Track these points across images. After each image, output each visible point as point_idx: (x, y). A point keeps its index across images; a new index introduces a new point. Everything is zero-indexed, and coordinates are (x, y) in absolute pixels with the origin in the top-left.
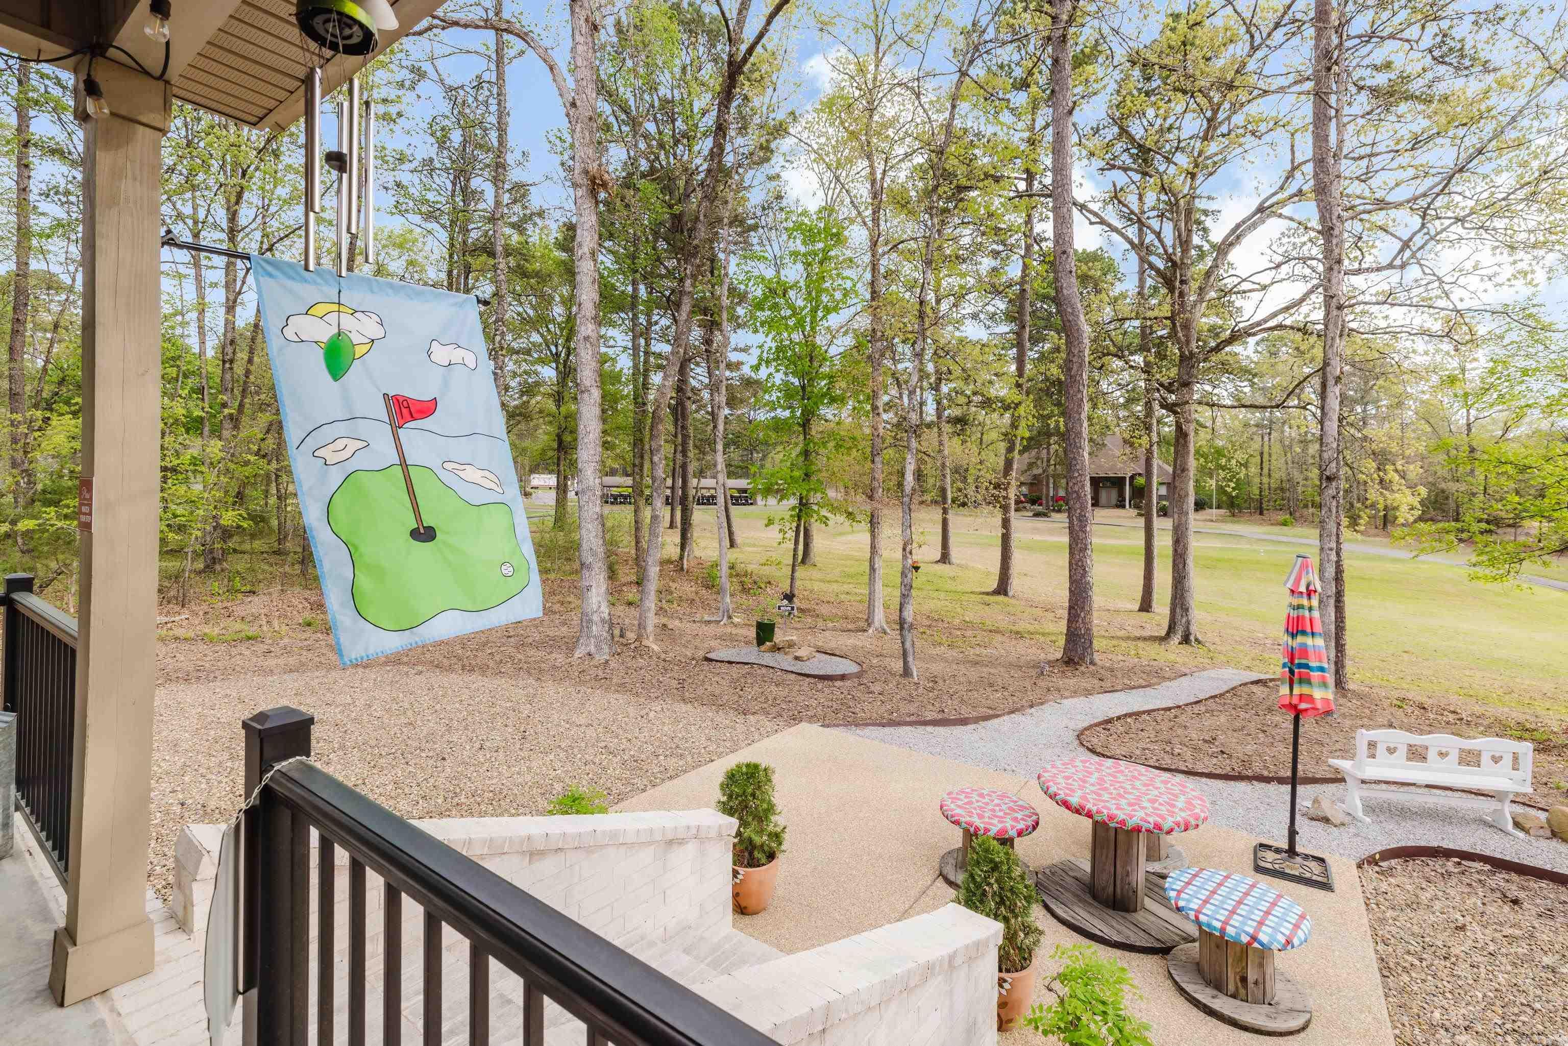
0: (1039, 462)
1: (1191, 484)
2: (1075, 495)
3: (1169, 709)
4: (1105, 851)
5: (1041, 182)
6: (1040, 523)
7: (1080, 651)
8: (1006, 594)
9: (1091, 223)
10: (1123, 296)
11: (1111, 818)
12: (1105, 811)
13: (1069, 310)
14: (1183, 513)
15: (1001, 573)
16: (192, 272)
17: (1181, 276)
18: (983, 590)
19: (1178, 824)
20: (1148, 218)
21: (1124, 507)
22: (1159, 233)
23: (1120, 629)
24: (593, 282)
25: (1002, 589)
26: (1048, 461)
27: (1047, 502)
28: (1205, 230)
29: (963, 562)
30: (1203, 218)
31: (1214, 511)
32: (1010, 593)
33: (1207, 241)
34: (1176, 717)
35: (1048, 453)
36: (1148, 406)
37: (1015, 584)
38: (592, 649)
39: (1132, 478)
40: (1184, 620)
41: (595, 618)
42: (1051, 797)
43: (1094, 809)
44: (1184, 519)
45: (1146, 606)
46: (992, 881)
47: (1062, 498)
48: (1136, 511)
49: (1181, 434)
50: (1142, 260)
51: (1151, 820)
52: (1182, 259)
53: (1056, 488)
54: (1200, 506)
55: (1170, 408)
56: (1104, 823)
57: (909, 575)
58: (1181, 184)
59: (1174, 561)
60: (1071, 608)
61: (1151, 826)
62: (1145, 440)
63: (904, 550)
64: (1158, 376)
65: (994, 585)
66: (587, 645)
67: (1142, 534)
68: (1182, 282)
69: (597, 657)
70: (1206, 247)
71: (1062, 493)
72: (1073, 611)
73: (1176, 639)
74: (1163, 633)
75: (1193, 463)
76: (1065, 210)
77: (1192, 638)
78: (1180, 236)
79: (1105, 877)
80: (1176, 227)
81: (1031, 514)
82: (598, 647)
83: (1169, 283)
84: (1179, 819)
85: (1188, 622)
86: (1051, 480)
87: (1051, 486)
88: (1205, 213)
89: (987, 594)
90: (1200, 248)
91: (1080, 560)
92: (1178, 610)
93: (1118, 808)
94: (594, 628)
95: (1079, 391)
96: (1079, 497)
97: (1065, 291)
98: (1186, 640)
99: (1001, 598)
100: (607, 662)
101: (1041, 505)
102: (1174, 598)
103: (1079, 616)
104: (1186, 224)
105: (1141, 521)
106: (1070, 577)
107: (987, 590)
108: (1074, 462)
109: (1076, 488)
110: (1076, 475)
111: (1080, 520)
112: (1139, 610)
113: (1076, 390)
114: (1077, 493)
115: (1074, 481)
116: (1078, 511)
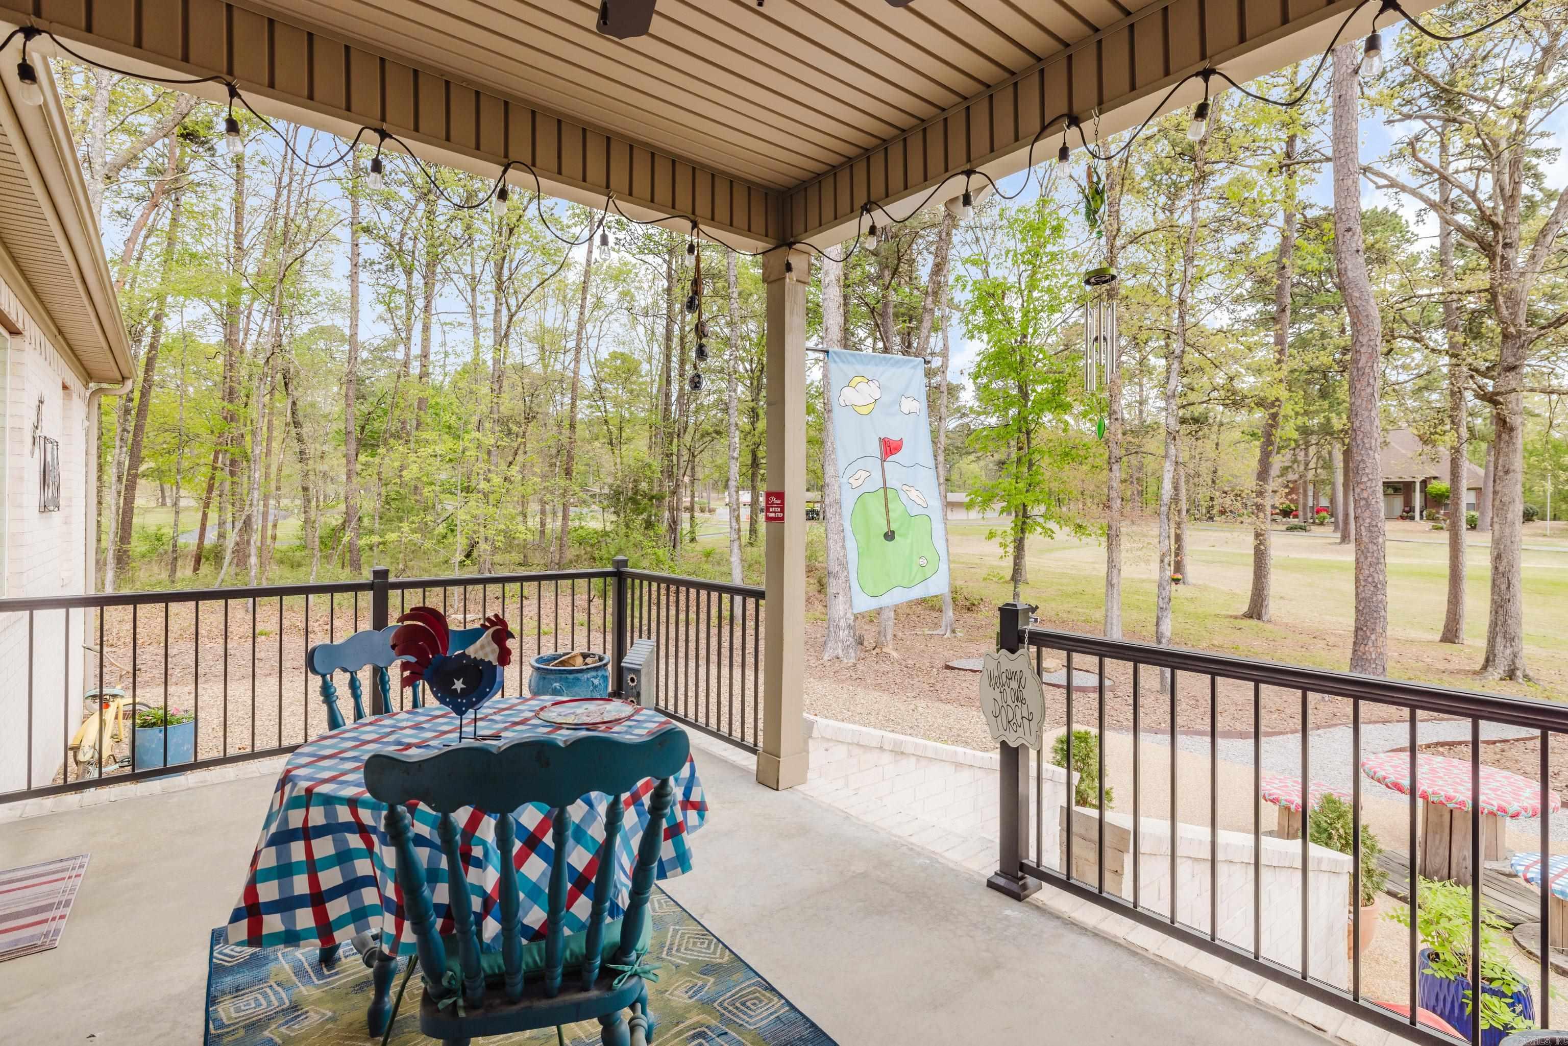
0: (1295, 466)
1: (1519, 488)
2: (1363, 503)
3: (1494, 742)
4: (1438, 837)
5: (1304, 141)
6: (1297, 538)
8: (1259, 617)
9: (1378, 187)
10: (1415, 258)
11: (1449, 799)
12: (1442, 793)
13: (1357, 294)
14: (1507, 525)
15: (1253, 595)
16: (470, 321)
17: (1504, 238)
18: (1231, 613)
19: (1526, 810)
20: (1457, 172)
21: (1412, 518)
22: (1474, 192)
23: (1417, 660)
24: (839, 307)
25: (1256, 610)
26: (1307, 464)
27: (1305, 514)
28: (1537, 176)
29: (1200, 582)
30: (1534, 161)
31: (1549, 523)
32: (1265, 618)
33: (1541, 190)
34: (1503, 751)
35: (1306, 455)
36: (1456, 395)
37: (1273, 608)
38: (840, 652)
39: (1424, 483)
40: (1508, 651)
41: (842, 624)
42: (1379, 781)
43: (1430, 791)
44: (1507, 531)
45: (1451, 635)
46: (1339, 826)
47: (1325, 509)
48: (1430, 524)
49: (1504, 426)
50: (1446, 222)
51: (1495, 803)
52: (1505, 219)
53: (1316, 496)
54: (1528, 516)
55: (1491, 399)
56: (1441, 803)
57: (1168, 588)
58: (1503, 126)
59: (1494, 581)
60: (1357, 629)
61: (1495, 809)
62: (1450, 439)
63: (1162, 561)
64: (1469, 360)
65: (1245, 608)
66: (835, 649)
67: (1446, 551)
68: (1506, 245)
69: (845, 660)
70: (1539, 196)
71: (1324, 502)
72: (1361, 633)
73: (1497, 673)
74: (1478, 667)
75: (1518, 463)
76: (1350, 182)
77: (1519, 673)
78: (1502, 190)
79: (1438, 860)
80: (1498, 182)
81: (1284, 528)
82: (845, 651)
83: (1487, 248)
84: (1525, 804)
85: (1514, 654)
86: (1311, 487)
87: (1310, 493)
88: (1537, 153)
89: (1236, 617)
90: (1529, 198)
91: (1370, 575)
92: (1499, 639)
93: (1455, 791)
94: (841, 633)
95: (1369, 384)
96: (1368, 505)
97: (1350, 274)
98: (1510, 675)
99: (1254, 622)
100: (855, 665)
101: (1296, 516)
102: (1494, 625)
103: (1369, 638)
104: (1511, 177)
105: (1444, 537)
106: (1357, 594)
107: (1235, 613)
108: (1362, 465)
109: (1365, 495)
110: (1365, 479)
111: (1370, 531)
112: (1441, 641)
113: (1365, 384)
114: (1366, 500)
115: (1362, 486)
116: (1368, 521)
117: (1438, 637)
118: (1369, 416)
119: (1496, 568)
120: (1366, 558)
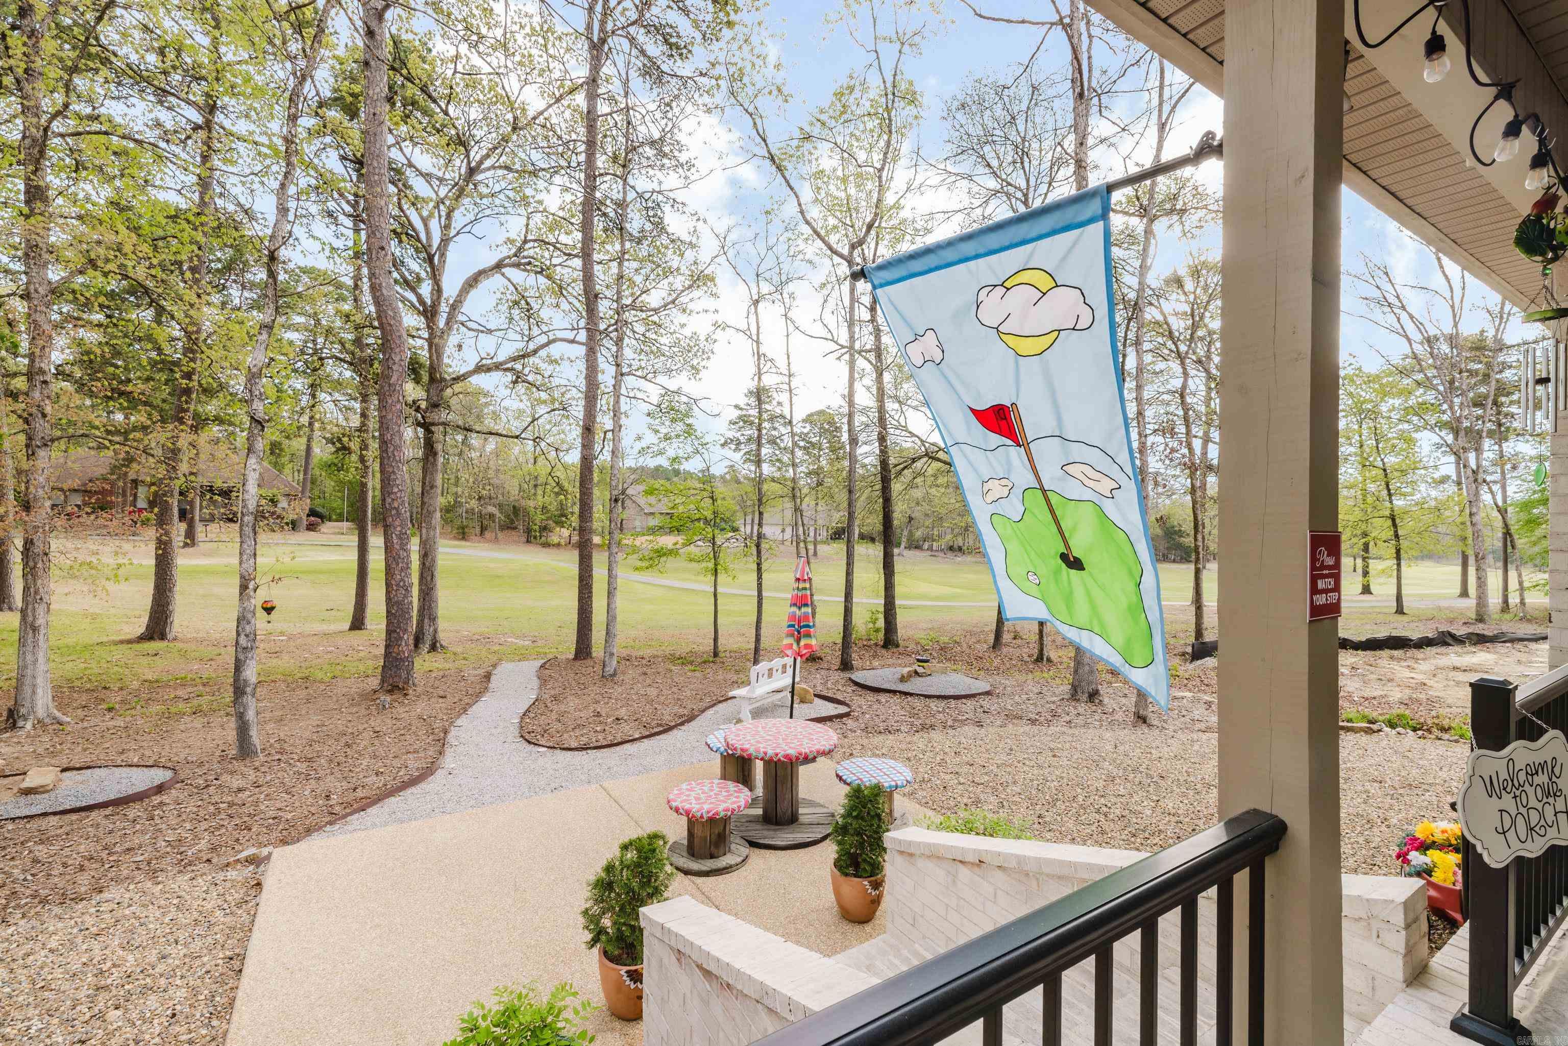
2: (394, 512)
7: (404, 675)
8: (162, 638)
14: (430, 527)
18: (99, 641)
25: (153, 635)
31: (344, 523)
32: (170, 637)
40: (432, 629)
44: (432, 533)
45: (358, 623)
73: (426, 647)
77: (438, 645)
85: (436, 631)
89: (129, 642)
91: (402, 580)
92: (426, 621)
96: (399, 514)
98: (433, 648)
99: (153, 644)
103: (401, 638)
107: (129, 637)
108: (393, 477)
109: (396, 505)
110: (396, 490)
111: (401, 539)
112: (350, 629)
113: (395, 399)
114: (397, 509)
115: (393, 496)
116: (399, 529)
117: (347, 625)
118: (399, 431)
119: (424, 564)
120: (398, 564)
